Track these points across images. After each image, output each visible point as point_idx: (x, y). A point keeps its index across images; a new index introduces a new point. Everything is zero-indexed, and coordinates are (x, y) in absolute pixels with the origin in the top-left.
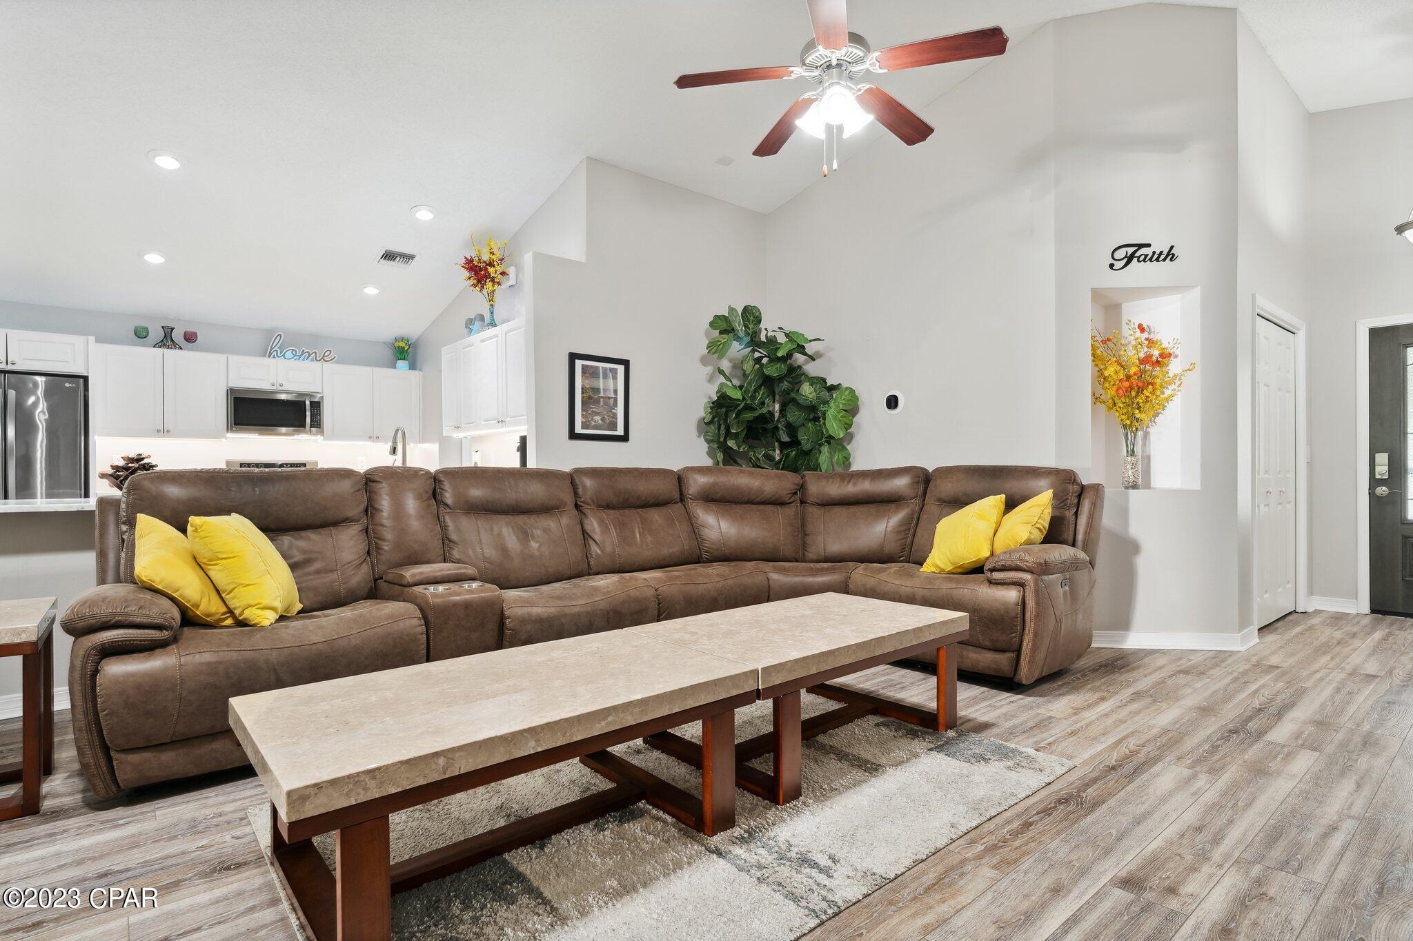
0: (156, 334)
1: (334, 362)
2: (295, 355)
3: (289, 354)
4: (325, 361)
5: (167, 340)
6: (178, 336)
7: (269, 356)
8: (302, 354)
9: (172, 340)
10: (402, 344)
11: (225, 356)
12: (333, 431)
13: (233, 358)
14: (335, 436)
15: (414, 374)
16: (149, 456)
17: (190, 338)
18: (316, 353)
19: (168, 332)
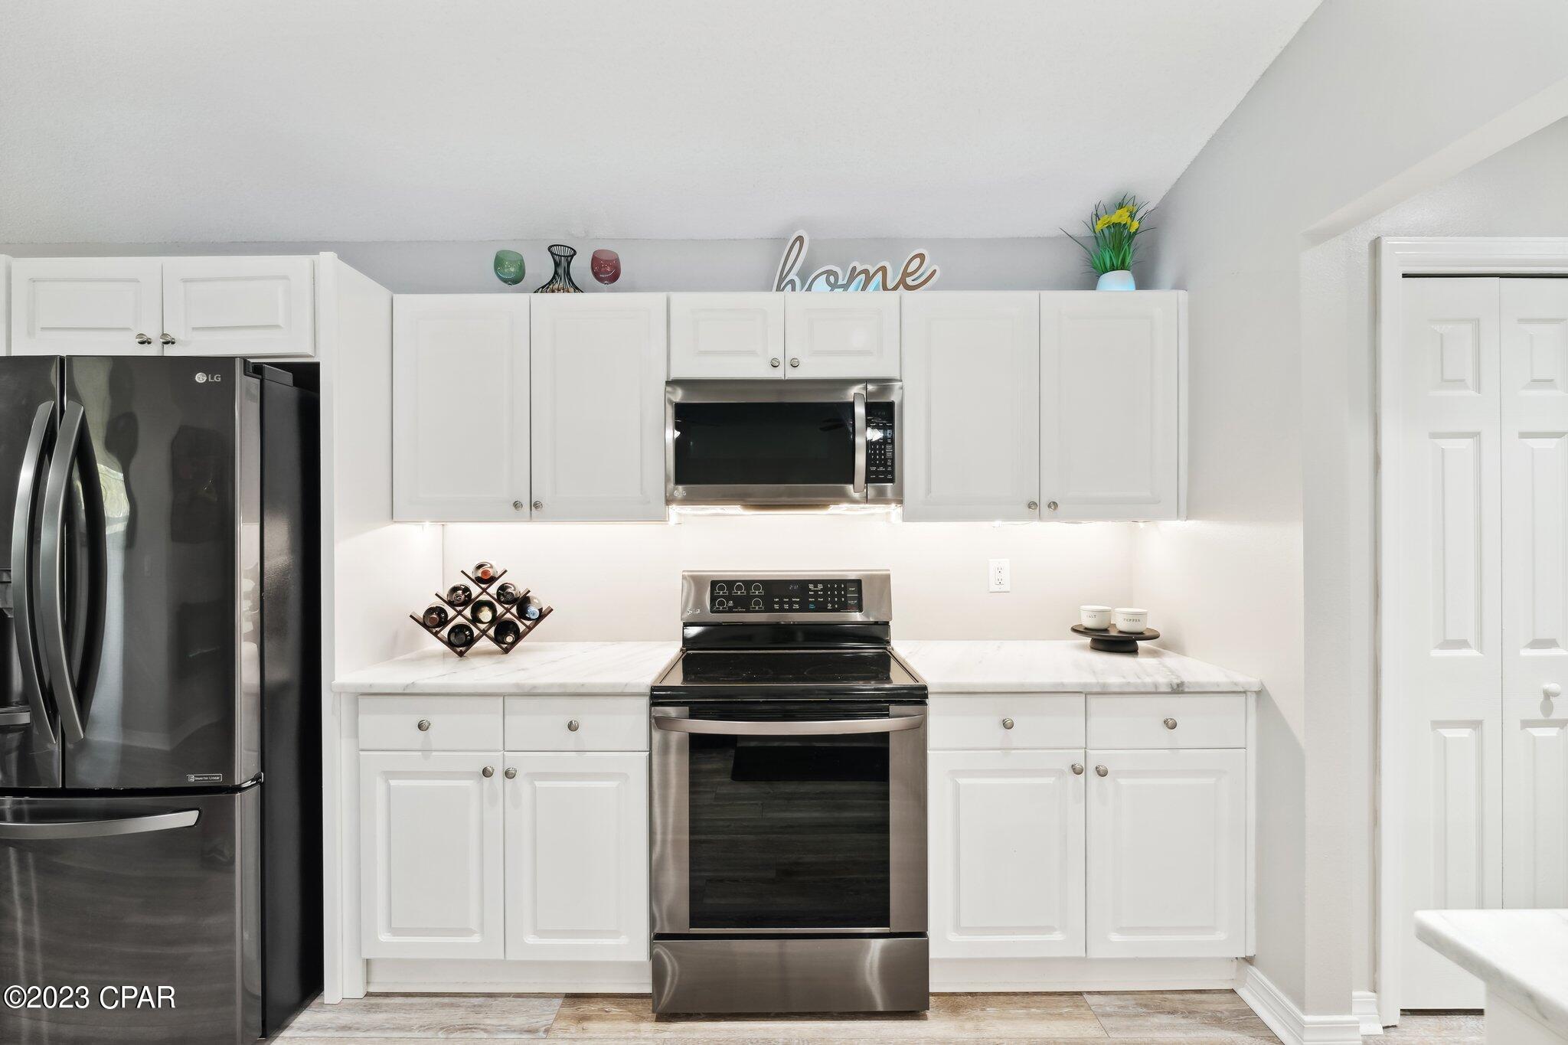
0: (541, 267)
1: (933, 288)
6: (581, 267)
9: (570, 277)
10: (1121, 216)
11: (661, 296)
12: (929, 491)
13: (682, 300)
15: (1161, 302)
17: (606, 271)
19: (562, 261)
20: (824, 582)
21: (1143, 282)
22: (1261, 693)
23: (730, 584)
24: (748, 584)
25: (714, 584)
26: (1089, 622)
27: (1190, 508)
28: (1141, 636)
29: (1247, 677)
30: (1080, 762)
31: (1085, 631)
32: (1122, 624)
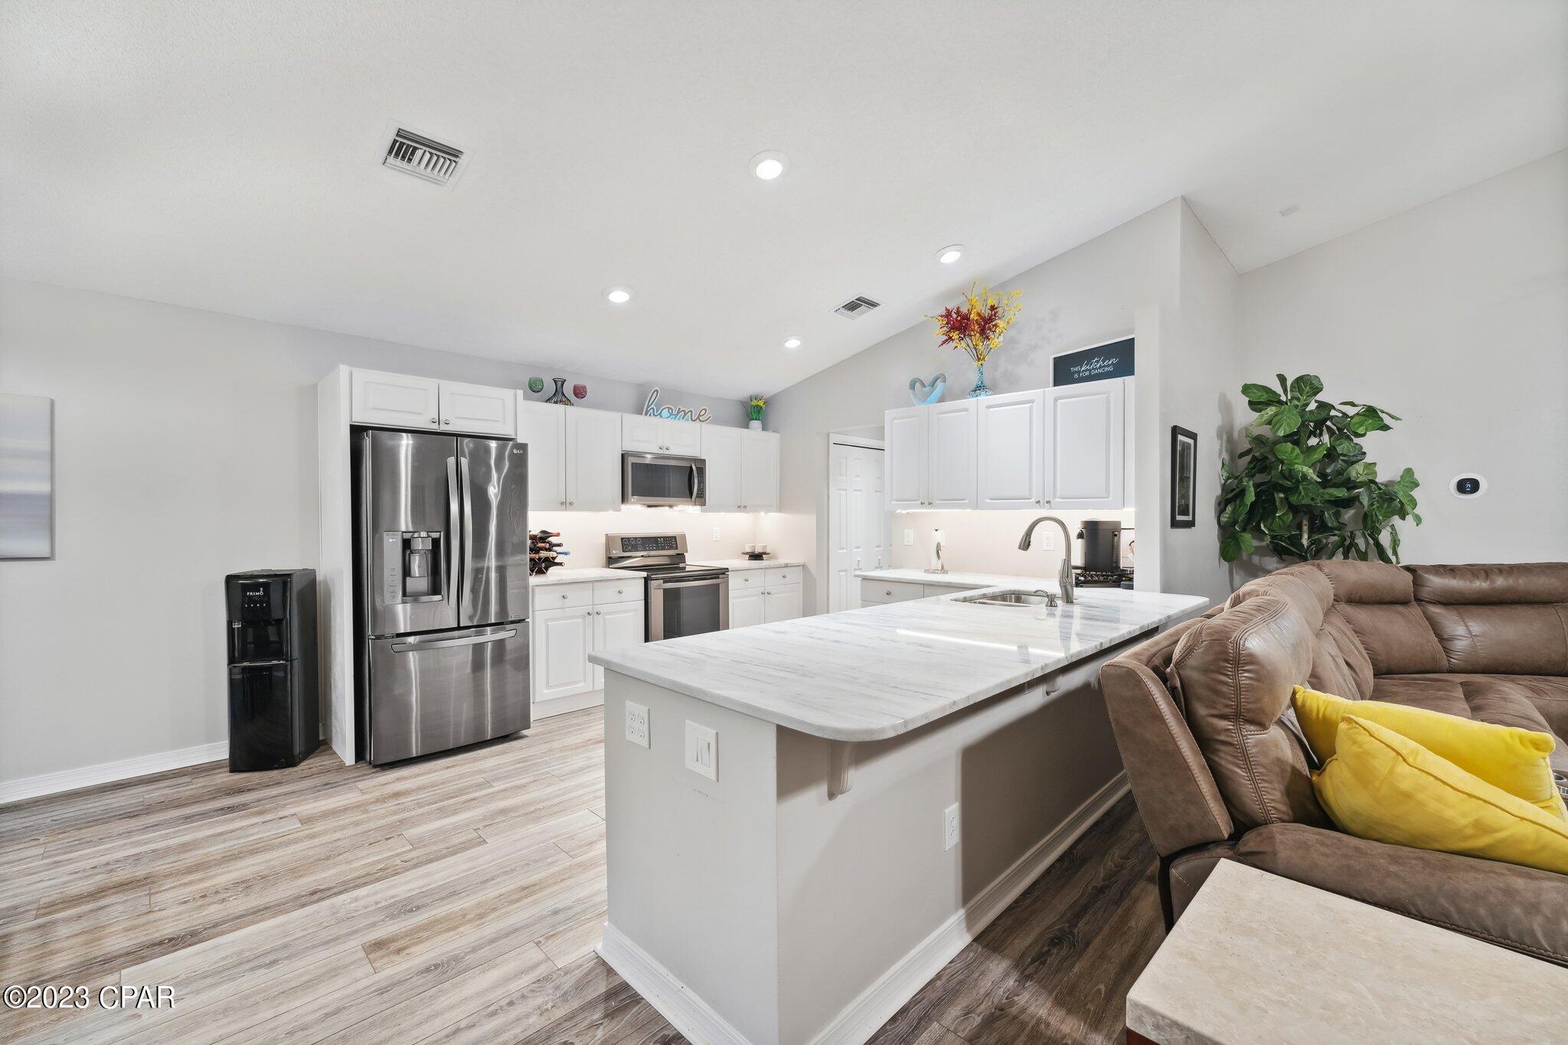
0: (550, 388)
1: (710, 423)
2: (671, 414)
3: (665, 413)
4: (701, 421)
5: (558, 396)
6: (568, 390)
7: (646, 414)
8: (679, 412)
9: (563, 394)
10: (756, 400)
11: (618, 414)
13: (626, 417)
14: (718, 509)
15: (772, 438)
16: (558, 535)
17: (580, 392)
18: (691, 411)
19: (559, 383)
20: (664, 537)
21: (764, 428)
22: (804, 566)
23: (629, 539)
24: (635, 539)
25: (622, 539)
26: (748, 550)
27: (781, 509)
28: (765, 553)
29: (799, 560)
30: (763, 591)
31: (747, 553)
32: (758, 550)
